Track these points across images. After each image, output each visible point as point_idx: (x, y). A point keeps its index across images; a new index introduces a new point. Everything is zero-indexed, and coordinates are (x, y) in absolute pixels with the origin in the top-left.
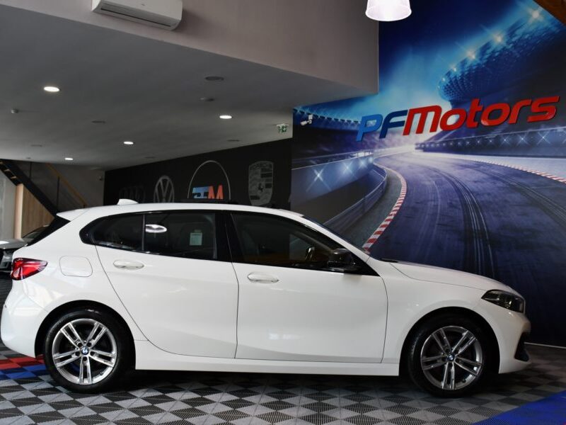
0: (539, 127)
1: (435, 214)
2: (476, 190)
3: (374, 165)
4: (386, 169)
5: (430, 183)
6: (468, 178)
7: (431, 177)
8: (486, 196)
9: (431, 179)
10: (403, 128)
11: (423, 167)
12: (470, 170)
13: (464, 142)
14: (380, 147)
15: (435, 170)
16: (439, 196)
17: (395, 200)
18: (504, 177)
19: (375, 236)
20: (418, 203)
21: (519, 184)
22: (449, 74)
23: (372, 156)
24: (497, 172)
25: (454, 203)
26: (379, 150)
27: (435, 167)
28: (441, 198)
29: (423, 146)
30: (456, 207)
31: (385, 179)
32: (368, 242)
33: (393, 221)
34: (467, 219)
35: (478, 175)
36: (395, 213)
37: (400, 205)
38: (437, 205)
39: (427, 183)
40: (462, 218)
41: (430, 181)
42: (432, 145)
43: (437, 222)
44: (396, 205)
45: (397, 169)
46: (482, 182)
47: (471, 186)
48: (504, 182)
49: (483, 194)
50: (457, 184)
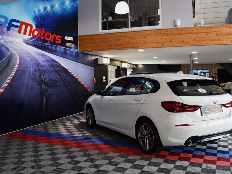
0: (57, 45)
1: (30, 74)
2: (43, 65)
3: (3, 45)
4: (10, 49)
5: (28, 59)
6: (40, 59)
7: (29, 57)
8: (45, 68)
9: (28, 57)
10: (18, 29)
11: (26, 51)
12: (41, 56)
13: (39, 44)
14: (7, 35)
15: (30, 54)
16: (31, 66)
17: (14, 65)
18: (50, 61)
19: (5, 85)
20: (24, 68)
21: (53, 64)
22: (35, 12)
23: (2, 39)
24: (48, 58)
25: (36, 69)
26: (6, 37)
27: (30, 52)
28: (32, 67)
29: (26, 41)
30: (37, 71)
31: (9, 54)
32: (2, 89)
33: (14, 77)
34: (40, 76)
35: (43, 59)
36: (15, 72)
37: (17, 68)
38: (30, 70)
39: (27, 59)
40: (39, 76)
41: (28, 58)
42: (29, 42)
43: (31, 78)
44: (15, 68)
45: (15, 50)
46: (44, 62)
47: (41, 63)
48: (49, 63)
49: (44, 67)
50: (37, 62)
